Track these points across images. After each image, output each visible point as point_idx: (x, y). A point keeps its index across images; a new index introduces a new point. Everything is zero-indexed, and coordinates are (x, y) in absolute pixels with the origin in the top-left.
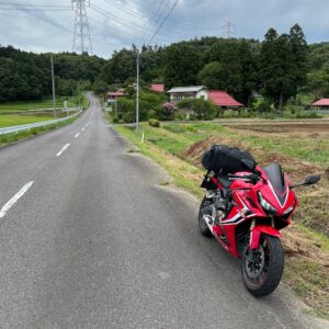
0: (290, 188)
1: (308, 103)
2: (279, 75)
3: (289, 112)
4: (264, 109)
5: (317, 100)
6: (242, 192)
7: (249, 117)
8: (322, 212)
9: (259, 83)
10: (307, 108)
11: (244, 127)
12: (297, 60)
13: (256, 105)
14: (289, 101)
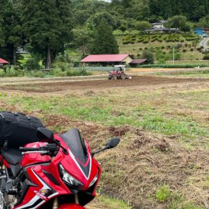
0: (93, 155)
1: (76, 60)
2: (44, 30)
3: (59, 70)
4: (32, 66)
5: (84, 56)
6: (38, 167)
7: (16, 75)
8: (113, 175)
9: (24, 37)
10: (76, 64)
11: (13, 88)
12: (61, 15)
13: (23, 62)
14: (57, 57)
